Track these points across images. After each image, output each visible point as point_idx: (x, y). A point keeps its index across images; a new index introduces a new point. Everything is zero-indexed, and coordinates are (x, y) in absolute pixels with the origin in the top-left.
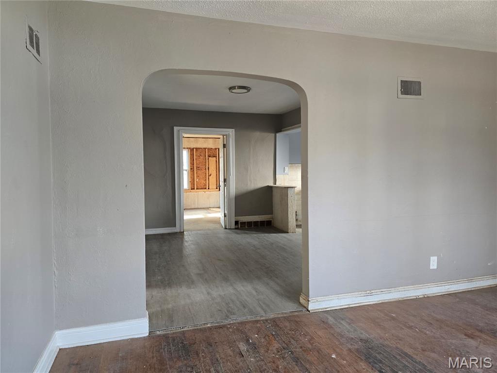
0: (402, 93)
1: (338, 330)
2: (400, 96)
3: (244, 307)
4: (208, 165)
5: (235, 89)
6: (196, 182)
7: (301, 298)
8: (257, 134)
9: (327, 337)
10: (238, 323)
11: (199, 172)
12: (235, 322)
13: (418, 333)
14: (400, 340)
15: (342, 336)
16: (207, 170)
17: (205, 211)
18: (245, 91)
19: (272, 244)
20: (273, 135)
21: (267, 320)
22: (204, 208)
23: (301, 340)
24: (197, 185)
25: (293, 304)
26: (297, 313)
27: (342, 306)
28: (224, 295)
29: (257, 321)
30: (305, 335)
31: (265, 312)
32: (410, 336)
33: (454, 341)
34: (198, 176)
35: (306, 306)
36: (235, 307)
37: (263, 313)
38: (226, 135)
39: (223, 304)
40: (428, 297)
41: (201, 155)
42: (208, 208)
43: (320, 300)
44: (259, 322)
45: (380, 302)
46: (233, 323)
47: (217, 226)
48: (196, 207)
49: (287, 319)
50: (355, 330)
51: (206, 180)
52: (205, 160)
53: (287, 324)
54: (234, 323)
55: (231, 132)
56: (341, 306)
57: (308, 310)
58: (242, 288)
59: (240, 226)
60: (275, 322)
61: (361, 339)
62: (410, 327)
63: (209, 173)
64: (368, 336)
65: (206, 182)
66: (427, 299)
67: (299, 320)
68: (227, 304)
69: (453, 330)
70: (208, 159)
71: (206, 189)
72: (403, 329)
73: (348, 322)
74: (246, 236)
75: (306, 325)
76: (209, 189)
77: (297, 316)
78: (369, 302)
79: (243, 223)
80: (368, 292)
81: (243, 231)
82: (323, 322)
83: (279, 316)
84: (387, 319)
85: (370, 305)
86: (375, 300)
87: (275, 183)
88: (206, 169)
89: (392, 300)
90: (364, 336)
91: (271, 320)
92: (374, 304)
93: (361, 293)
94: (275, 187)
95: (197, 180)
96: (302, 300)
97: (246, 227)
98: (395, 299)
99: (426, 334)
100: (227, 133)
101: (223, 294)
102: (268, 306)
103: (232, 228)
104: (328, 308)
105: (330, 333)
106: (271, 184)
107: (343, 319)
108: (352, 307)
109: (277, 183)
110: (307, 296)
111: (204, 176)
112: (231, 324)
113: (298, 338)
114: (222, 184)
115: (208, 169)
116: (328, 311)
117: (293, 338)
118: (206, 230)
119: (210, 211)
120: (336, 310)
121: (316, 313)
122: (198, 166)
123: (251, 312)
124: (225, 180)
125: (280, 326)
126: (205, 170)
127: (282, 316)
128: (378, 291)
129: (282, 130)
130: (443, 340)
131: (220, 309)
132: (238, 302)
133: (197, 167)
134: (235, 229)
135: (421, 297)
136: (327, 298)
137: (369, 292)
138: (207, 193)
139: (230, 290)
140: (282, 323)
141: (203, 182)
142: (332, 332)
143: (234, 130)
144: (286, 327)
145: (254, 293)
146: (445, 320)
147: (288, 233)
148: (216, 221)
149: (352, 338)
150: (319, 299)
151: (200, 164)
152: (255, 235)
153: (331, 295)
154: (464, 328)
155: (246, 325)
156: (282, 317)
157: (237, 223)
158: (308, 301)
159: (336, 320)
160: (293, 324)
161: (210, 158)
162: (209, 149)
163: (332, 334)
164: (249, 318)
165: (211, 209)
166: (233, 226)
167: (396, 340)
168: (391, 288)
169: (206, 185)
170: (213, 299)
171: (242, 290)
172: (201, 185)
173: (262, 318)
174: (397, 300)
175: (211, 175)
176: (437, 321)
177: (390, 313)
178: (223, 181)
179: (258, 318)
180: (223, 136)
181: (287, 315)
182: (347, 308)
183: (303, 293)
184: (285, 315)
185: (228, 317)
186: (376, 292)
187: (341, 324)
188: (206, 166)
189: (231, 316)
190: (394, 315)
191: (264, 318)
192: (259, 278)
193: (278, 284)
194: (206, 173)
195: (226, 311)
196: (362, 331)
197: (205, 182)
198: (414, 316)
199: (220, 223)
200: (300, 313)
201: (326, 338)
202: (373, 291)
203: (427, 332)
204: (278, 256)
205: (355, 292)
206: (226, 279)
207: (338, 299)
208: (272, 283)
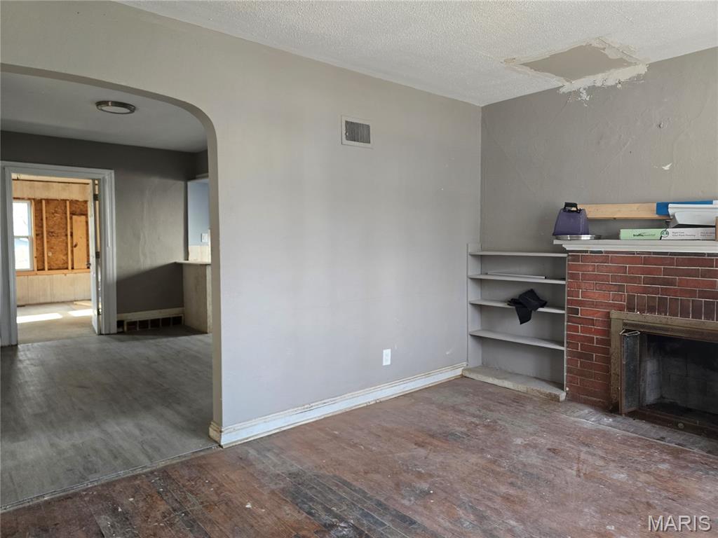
0: (348, 138)
1: (260, 467)
2: (345, 141)
3: (116, 457)
4: (72, 228)
5: (108, 105)
6: (48, 256)
7: (211, 430)
8: (156, 181)
9: (243, 480)
10: (102, 485)
11: (53, 240)
12: (96, 484)
13: (362, 450)
14: (339, 465)
15: (264, 474)
16: (69, 236)
17: (66, 307)
18: (127, 111)
19: (179, 352)
20: (182, 183)
21: (152, 472)
22: (63, 302)
23: (203, 492)
24: (48, 263)
25: (199, 441)
26: (202, 453)
27: (271, 431)
28: (83, 443)
29: (135, 477)
30: (212, 483)
31: (151, 459)
32: (352, 458)
33: (402, 454)
34: (50, 248)
35: (217, 439)
36: (99, 460)
37: (146, 462)
38: (99, 180)
39: (79, 458)
40: (381, 402)
41: (56, 212)
42: (72, 302)
43: (239, 428)
44: (139, 478)
45: (323, 417)
46: (92, 488)
47: (85, 331)
48: (49, 300)
49: (187, 464)
50: (284, 463)
51: (67, 254)
52: (64, 220)
53: (185, 472)
54: (95, 486)
55: (108, 176)
56: (269, 432)
57: (220, 446)
58: (118, 428)
59: (127, 329)
60: (165, 473)
61: (290, 474)
62: (355, 445)
63: (72, 243)
64: (299, 466)
65: (67, 258)
66: (379, 404)
67: (204, 462)
68: (85, 457)
69: (403, 440)
70: (71, 218)
71: (67, 268)
72: (346, 449)
73: (275, 453)
74: (136, 343)
75: (214, 468)
76: (73, 268)
77: (203, 457)
78: (308, 420)
79: (132, 324)
80: (306, 406)
81: (131, 336)
82: (241, 458)
83: (174, 462)
84: (328, 439)
85: (309, 423)
86: (315, 416)
87: (187, 258)
88: (67, 235)
89: (337, 413)
90: (296, 467)
91: (159, 470)
92: (313, 422)
93: (296, 409)
94: (186, 264)
95: (50, 254)
96: (212, 433)
97: (138, 329)
98: (340, 410)
99: (372, 451)
100: (101, 177)
101: (81, 441)
102: (157, 449)
103: (112, 332)
104: (250, 437)
105: (248, 473)
106: (181, 260)
107: (269, 450)
108: (284, 431)
109: (190, 258)
110: (220, 424)
111: (63, 248)
112: (87, 489)
113: (200, 490)
114: (93, 260)
115: (72, 235)
116: (250, 441)
117: (191, 492)
118: (63, 339)
119: (73, 307)
120: (262, 438)
121: (233, 448)
122: (52, 230)
123: (127, 464)
124: (98, 255)
125: (173, 477)
126: (64, 238)
127: (178, 461)
128: (320, 402)
129: (197, 176)
130: (390, 456)
131: (70, 467)
132: (106, 452)
133: (48, 232)
134: (118, 333)
135: (373, 403)
136: (248, 424)
137: (308, 406)
138: (70, 275)
139: (95, 433)
140: (176, 473)
141: (62, 257)
142: (251, 470)
143: (113, 172)
144: (182, 477)
145: (137, 432)
146: (397, 429)
147: (207, 333)
148: (85, 323)
149: (278, 475)
150: (237, 426)
151: (56, 228)
152: (151, 341)
153: (255, 418)
154: (415, 436)
155: (115, 486)
156: (178, 463)
157: (120, 324)
158: (221, 432)
159: (259, 453)
160: (194, 470)
161: (74, 217)
162: (72, 202)
163: (252, 474)
164: (122, 473)
165: (77, 303)
166: (114, 329)
167: (335, 465)
168: (336, 396)
169: (67, 263)
170: (60, 453)
171: (117, 432)
172: (58, 262)
173: (144, 471)
174: (344, 411)
175: (76, 246)
176: (387, 431)
177: (332, 430)
178: (94, 255)
179: (138, 472)
180: (94, 180)
181: (187, 458)
182: (278, 433)
183: (215, 422)
184: (184, 459)
185: (84, 479)
186: (317, 405)
187: (267, 457)
188: (67, 230)
189: (90, 477)
190: (336, 433)
191: (148, 470)
192: (148, 408)
193: (179, 413)
194: (67, 243)
195: (81, 470)
196: (293, 462)
197: (64, 258)
198: (361, 429)
199: (92, 326)
200: (209, 452)
201: (241, 481)
202: (313, 404)
203: (374, 448)
204: (185, 370)
205: (289, 409)
206: (88, 418)
207: (265, 422)
208: (169, 413)
